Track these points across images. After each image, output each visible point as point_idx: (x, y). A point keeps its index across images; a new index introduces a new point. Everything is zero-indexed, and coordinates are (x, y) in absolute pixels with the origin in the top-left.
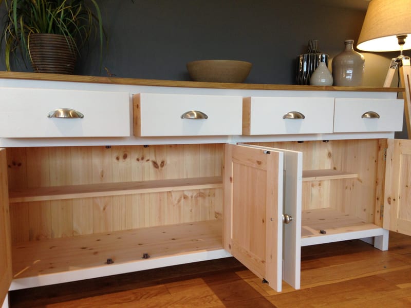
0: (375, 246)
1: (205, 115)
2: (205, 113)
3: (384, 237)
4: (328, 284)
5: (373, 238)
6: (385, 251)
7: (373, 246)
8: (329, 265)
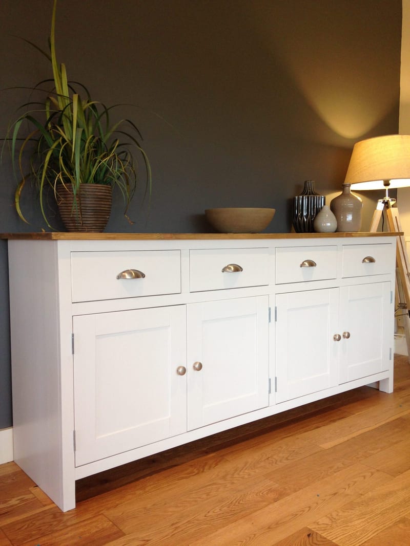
0: (380, 390)
1: (241, 268)
2: (241, 266)
3: (390, 379)
4: (367, 431)
5: (378, 383)
6: (391, 393)
7: (378, 390)
8: (354, 414)
